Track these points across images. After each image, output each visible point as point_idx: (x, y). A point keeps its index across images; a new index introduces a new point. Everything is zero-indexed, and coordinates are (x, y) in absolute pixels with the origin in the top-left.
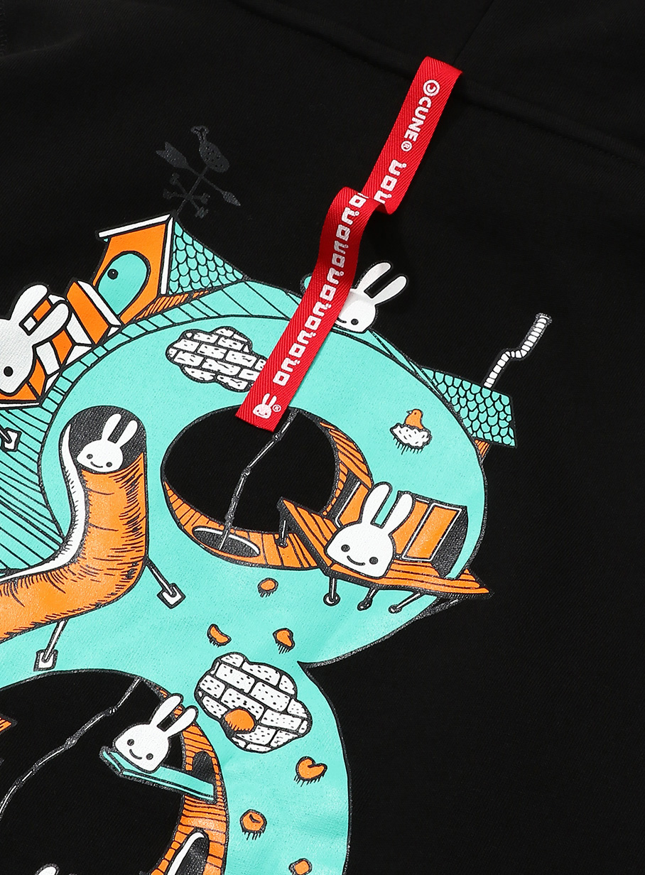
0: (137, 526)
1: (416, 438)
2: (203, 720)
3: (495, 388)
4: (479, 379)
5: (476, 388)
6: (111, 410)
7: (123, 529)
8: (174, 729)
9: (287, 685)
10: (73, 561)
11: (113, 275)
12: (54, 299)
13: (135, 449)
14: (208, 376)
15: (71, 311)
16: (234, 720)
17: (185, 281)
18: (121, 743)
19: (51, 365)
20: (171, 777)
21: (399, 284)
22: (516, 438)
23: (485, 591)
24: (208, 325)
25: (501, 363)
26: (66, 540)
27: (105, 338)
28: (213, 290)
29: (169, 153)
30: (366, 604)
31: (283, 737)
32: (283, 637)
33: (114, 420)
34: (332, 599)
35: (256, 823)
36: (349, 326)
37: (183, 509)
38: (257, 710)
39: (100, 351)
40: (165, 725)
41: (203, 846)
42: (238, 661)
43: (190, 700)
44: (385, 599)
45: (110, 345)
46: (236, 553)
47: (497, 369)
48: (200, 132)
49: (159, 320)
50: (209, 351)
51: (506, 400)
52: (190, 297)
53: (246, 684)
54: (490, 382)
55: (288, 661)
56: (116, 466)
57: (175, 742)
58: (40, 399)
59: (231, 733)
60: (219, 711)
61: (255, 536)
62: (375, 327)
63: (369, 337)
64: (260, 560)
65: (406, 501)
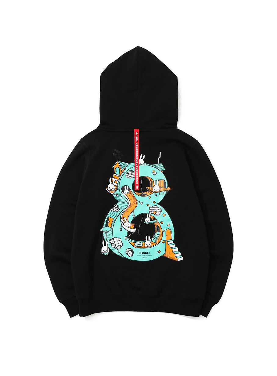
0: (134, 197)
1: (155, 173)
2: (151, 214)
3: (160, 163)
4: (158, 163)
5: (158, 164)
6: (124, 186)
7: (133, 198)
8: (149, 217)
9: (157, 207)
10: (130, 204)
11: (116, 171)
12: (112, 178)
13: (129, 189)
14: (131, 177)
15: (115, 178)
16: (154, 213)
17: (123, 167)
18: (145, 221)
19: (116, 185)
20: (152, 222)
21: (144, 156)
22: (165, 168)
23: (171, 189)
24: (128, 171)
25: (159, 160)
26: (128, 202)
27: (119, 178)
28: (126, 167)
29: (114, 154)
30: (160, 194)
31: (160, 213)
32: (154, 202)
33: (125, 187)
34: (156, 195)
35: (162, 222)
36: (142, 164)
37: (137, 193)
38: (156, 211)
39: (120, 180)
40: (148, 217)
41: (158, 227)
42: (151, 207)
43: (149, 213)
44: (161, 193)
45: (120, 179)
46: (145, 195)
47: (159, 161)
48: (115, 150)
49: (123, 173)
50: (130, 174)
51: (161, 164)
52: (125, 169)
53: (153, 209)
54: (159, 163)
55: (156, 204)
56: (128, 192)
57: (150, 218)
58: (117, 189)
59: (154, 214)
60: (152, 213)
61: (146, 193)
62: (144, 163)
63: (144, 164)
64: (147, 195)
65: (158, 181)
